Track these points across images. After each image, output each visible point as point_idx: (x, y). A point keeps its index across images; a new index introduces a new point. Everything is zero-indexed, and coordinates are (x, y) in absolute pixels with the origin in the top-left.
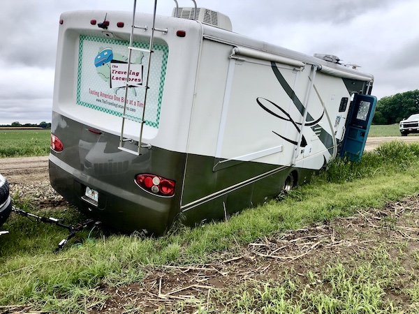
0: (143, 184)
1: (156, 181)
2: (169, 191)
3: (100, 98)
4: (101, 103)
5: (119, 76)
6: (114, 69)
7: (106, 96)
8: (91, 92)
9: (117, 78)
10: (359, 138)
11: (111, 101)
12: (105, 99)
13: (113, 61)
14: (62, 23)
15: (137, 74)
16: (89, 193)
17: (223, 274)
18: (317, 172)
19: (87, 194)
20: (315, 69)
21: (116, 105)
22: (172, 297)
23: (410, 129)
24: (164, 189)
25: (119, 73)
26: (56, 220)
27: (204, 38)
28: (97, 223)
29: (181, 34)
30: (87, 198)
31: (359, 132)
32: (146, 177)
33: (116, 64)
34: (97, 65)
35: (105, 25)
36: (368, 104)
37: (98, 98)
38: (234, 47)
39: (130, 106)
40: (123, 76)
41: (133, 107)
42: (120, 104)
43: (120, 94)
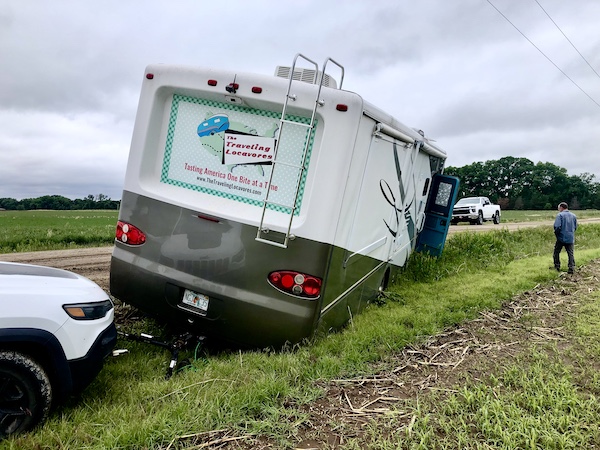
0: (279, 284)
1: (300, 279)
2: (315, 291)
3: (204, 176)
4: (206, 182)
5: (237, 150)
6: (230, 140)
7: (214, 174)
8: (189, 168)
9: (234, 153)
10: (440, 228)
11: (222, 180)
12: (212, 178)
13: (228, 131)
14: (150, 77)
15: (268, 150)
16: (188, 299)
17: (400, 384)
18: (402, 269)
19: (185, 301)
20: (418, 146)
21: (230, 186)
22: (368, 410)
23: (460, 216)
24: (308, 290)
25: (239, 146)
26: (150, 337)
27: (364, 114)
28: (201, 338)
29: (342, 108)
30: (186, 305)
31: (439, 221)
32: (282, 275)
33: (234, 136)
34: (201, 135)
35: (233, 88)
36: (450, 187)
37: (200, 176)
38: (377, 122)
39: (253, 188)
40: (245, 150)
41: (257, 189)
42: (237, 184)
43: (238, 172)
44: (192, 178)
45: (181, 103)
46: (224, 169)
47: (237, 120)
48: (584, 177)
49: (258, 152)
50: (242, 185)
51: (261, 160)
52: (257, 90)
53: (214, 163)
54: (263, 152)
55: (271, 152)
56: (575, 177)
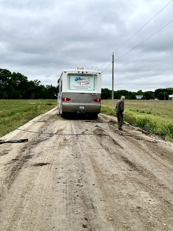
4: (78, 88)
6: (81, 81)
9: (82, 83)
11: (80, 88)
13: (80, 79)
34: (75, 81)
39: (86, 88)
40: (84, 82)
41: (87, 88)
42: (83, 88)
43: (83, 86)
44: (75, 88)
45: (71, 76)
46: (81, 86)
47: (81, 77)
48: (36, 82)
49: (86, 82)
50: (84, 88)
51: (87, 83)
52: (87, 72)
53: (79, 85)
54: (87, 82)
55: (88, 82)
56: (31, 81)
